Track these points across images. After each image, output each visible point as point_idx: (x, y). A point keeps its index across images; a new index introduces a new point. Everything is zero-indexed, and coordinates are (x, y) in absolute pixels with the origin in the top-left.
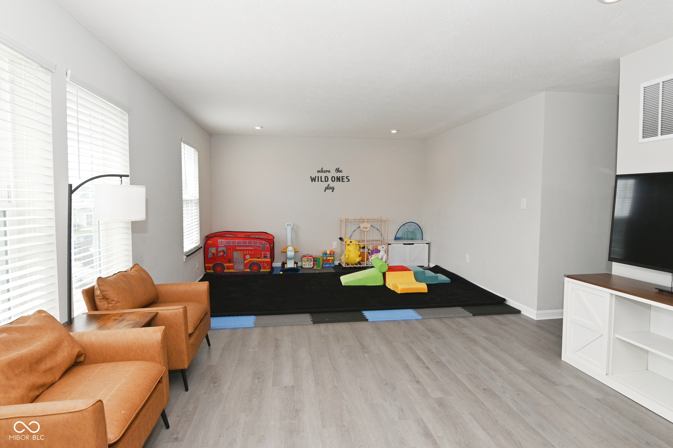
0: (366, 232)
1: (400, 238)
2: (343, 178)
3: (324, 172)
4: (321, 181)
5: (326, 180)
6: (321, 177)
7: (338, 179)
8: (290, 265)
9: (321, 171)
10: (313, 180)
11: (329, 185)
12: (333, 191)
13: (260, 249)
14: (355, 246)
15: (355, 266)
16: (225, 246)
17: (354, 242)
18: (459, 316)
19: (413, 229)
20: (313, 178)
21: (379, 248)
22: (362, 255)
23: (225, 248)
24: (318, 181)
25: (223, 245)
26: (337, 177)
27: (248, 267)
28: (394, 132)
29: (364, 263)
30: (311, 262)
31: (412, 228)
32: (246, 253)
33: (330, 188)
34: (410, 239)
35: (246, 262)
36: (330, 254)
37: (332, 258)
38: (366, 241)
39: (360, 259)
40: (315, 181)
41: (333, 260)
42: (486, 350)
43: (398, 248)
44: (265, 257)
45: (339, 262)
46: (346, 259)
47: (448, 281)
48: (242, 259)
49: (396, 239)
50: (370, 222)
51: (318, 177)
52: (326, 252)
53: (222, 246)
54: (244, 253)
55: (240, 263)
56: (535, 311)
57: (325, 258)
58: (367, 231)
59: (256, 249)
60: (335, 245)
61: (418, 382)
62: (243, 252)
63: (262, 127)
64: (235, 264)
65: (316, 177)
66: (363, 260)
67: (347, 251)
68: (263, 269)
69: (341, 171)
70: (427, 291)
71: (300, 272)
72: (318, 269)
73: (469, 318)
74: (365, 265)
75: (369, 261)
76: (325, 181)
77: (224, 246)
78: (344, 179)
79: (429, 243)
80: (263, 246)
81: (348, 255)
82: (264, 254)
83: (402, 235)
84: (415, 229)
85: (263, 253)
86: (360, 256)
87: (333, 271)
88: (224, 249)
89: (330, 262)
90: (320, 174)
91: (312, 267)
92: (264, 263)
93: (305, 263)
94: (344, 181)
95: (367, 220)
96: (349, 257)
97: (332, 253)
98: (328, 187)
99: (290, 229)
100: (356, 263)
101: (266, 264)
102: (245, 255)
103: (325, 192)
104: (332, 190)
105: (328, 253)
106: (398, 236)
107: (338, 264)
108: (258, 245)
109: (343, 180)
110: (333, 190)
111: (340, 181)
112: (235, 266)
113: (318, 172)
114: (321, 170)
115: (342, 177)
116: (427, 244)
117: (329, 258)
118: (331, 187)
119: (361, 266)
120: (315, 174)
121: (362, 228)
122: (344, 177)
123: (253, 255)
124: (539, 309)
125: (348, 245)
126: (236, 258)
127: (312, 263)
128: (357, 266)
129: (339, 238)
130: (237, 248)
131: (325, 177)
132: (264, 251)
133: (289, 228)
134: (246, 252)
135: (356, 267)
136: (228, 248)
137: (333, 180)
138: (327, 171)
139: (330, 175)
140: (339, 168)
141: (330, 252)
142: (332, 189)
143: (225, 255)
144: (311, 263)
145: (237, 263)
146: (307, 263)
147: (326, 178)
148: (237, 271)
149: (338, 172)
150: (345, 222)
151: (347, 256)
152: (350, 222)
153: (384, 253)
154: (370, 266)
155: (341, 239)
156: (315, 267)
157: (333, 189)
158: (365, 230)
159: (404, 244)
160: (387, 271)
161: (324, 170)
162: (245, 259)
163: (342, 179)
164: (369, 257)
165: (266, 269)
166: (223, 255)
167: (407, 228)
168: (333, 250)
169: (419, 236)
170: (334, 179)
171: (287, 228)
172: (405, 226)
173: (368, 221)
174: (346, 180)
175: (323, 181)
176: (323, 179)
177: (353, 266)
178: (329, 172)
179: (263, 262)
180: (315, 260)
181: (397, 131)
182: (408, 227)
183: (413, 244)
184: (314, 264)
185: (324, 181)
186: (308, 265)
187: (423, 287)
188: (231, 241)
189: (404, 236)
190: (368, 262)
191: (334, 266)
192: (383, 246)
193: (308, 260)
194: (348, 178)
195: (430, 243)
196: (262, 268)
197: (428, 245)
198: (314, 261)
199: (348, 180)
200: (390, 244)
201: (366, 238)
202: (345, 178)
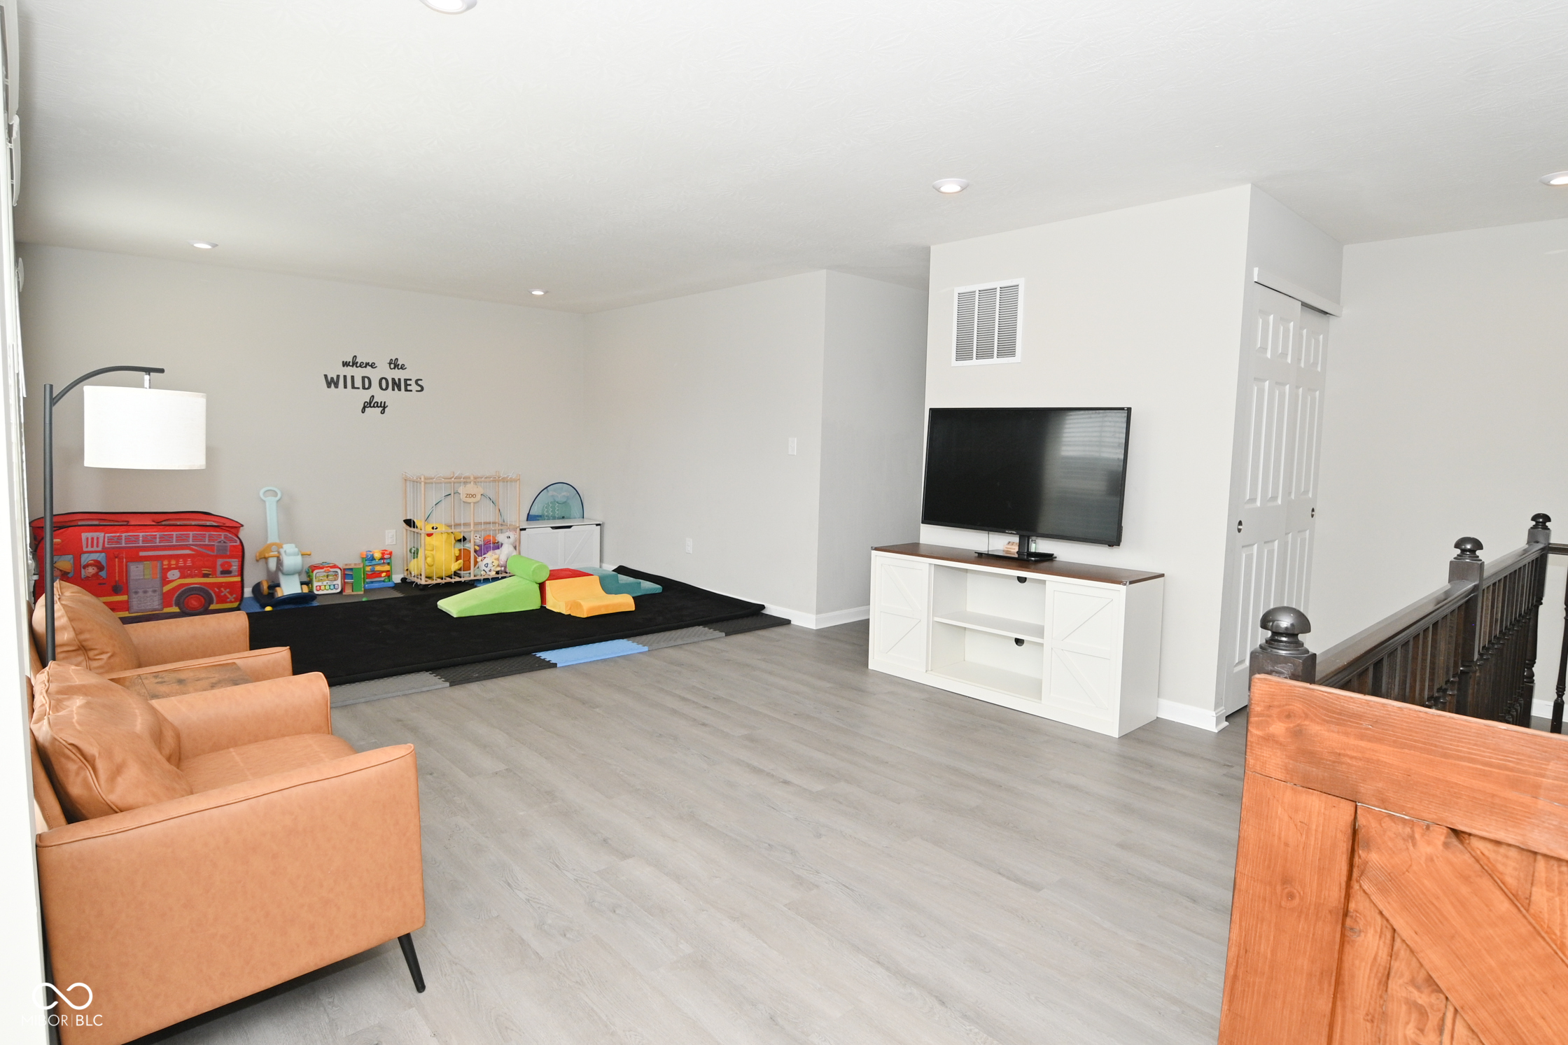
0: (472, 504)
1: (538, 516)
2: (409, 382)
3: (360, 366)
4: (353, 387)
5: (367, 386)
6: (353, 377)
7: (396, 385)
8: (290, 587)
9: (351, 364)
10: (331, 382)
11: (373, 396)
12: (383, 412)
13: (212, 553)
14: (445, 536)
15: (448, 580)
16: (104, 550)
17: (442, 528)
18: (706, 638)
19: (564, 496)
20: (332, 378)
21: (501, 538)
22: (463, 556)
23: (103, 554)
24: (345, 387)
25: (97, 546)
26: (393, 379)
27: (174, 602)
28: (538, 293)
29: (468, 572)
30: (335, 580)
31: (564, 493)
32: (169, 565)
33: (377, 405)
34: (559, 518)
35: (166, 588)
36: (382, 558)
37: (387, 568)
38: (472, 526)
39: (460, 564)
40: (336, 386)
41: (389, 574)
42: (770, 673)
43: (540, 533)
44: (226, 572)
45: (402, 576)
46: (427, 567)
47: (658, 588)
48: (158, 582)
49: (530, 518)
50: (481, 482)
51: (345, 377)
52: (371, 553)
53: (95, 548)
54: (163, 565)
55: (150, 593)
56: (813, 617)
57: (368, 569)
58: (474, 503)
59: (199, 554)
60: (392, 538)
61: (704, 724)
62: (159, 564)
63: (215, 246)
64: (134, 596)
65: (338, 376)
66: (466, 567)
67: (430, 549)
68: (217, 603)
69: (403, 367)
70: (633, 608)
71: (315, 603)
72: (357, 592)
73: (722, 639)
74: (472, 578)
75: (478, 568)
76: (364, 388)
77: (100, 549)
78: (410, 385)
79: (601, 523)
80: (219, 544)
81: (433, 558)
82: (222, 565)
83: (543, 510)
84: (568, 498)
85: (220, 561)
86: (457, 559)
87: (398, 595)
88: (99, 559)
89: (381, 577)
90: (349, 371)
91: (339, 590)
92: (222, 587)
93: (320, 584)
94: (411, 391)
95: (475, 478)
96: (434, 561)
97: (386, 556)
98: (370, 403)
99: (275, 504)
100: (449, 574)
101: (228, 590)
102: (165, 572)
103: (363, 412)
104: (381, 409)
105: (378, 555)
106: (534, 512)
107: (400, 582)
108: (207, 543)
109: (409, 388)
110: (384, 410)
111: (400, 390)
112: (135, 603)
113: (344, 366)
114: (351, 361)
115: (406, 380)
116: (597, 525)
117: (378, 568)
118: (378, 403)
119: (463, 580)
120: (336, 370)
121: (463, 497)
122: (411, 380)
123: (189, 568)
124: (819, 612)
125: (430, 535)
126: (137, 580)
127: (339, 582)
128: (453, 581)
129: (404, 521)
130: (142, 554)
131: (363, 378)
132: (222, 557)
133: (271, 502)
134: (170, 562)
135: (450, 583)
136: (113, 554)
137: (384, 387)
138: (367, 364)
139: (375, 375)
140: (397, 359)
141: (383, 554)
142: (381, 406)
143: (103, 574)
144: (335, 583)
145: (141, 594)
146: (325, 583)
147: (366, 380)
148: (139, 614)
149: (394, 368)
150: (425, 483)
151: (429, 560)
152: (435, 483)
153: (511, 548)
154: (482, 578)
155: (409, 523)
156: (348, 591)
157: (384, 407)
158: (471, 500)
159: (552, 527)
160: (547, 580)
161: (359, 360)
162: (165, 581)
163: (406, 385)
164: (478, 560)
165: (227, 602)
166: (96, 575)
167: (552, 496)
168: (389, 549)
169: (576, 510)
170: (384, 384)
171: (264, 501)
172: (548, 491)
173: (477, 480)
174: (414, 387)
175: (358, 388)
176: (358, 383)
177: (443, 581)
178: (373, 366)
179: (220, 585)
180: (347, 573)
181: (546, 293)
182: (555, 493)
183: (570, 527)
184: (344, 585)
185: (361, 386)
186: (326, 586)
187: (625, 602)
188: (124, 535)
189: (547, 511)
190: (477, 572)
191: (393, 585)
192: (507, 534)
193: (328, 576)
194: (419, 382)
195: (603, 523)
196: (215, 601)
197: (599, 527)
198: (345, 576)
199: (419, 388)
200: (525, 529)
201: (472, 518)
202: (412, 382)
